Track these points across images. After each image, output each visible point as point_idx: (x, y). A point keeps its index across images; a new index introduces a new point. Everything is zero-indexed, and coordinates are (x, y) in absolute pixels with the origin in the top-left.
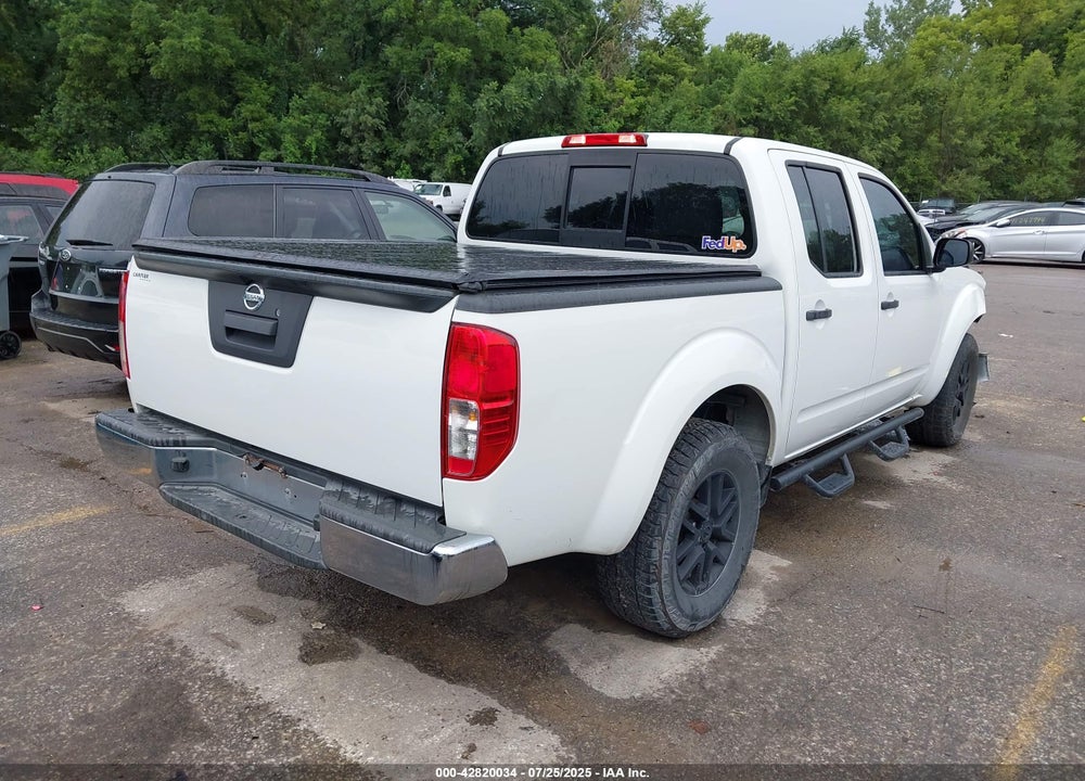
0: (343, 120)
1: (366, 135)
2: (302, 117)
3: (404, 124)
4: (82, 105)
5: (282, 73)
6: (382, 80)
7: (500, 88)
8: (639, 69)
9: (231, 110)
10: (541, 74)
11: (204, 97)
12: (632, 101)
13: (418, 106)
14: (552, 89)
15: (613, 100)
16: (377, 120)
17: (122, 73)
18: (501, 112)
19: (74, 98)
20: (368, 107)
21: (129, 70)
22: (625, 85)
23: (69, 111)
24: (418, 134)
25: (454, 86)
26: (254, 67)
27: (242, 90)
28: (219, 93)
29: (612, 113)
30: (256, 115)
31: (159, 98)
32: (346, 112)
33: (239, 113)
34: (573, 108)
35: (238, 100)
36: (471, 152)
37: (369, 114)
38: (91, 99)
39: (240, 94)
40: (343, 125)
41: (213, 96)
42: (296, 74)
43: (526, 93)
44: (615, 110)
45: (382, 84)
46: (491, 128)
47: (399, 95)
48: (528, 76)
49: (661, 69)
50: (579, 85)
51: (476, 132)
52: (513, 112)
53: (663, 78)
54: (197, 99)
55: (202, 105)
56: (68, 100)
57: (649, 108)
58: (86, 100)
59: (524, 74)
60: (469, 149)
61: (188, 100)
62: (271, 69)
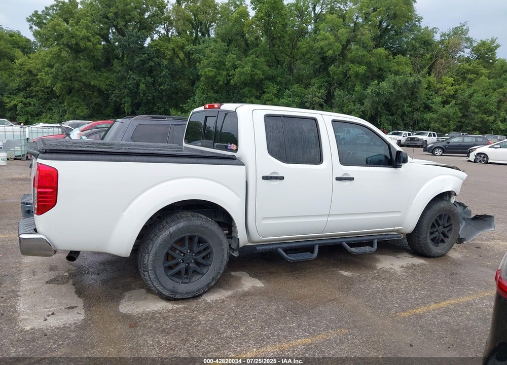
0: (306, 100)
1: (315, 106)
2: (289, 99)
3: (333, 101)
4: (204, 96)
5: (284, 81)
6: (327, 82)
7: (378, 84)
8: (457, 72)
9: (260, 97)
10: (400, 77)
11: (250, 91)
12: (451, 88)
13: (340, 93)
14: (406, 83)
15: (441, 88)
16: (321, 100)
17: (221, 83)
18: (378, 94)
19: (203, 93)
20: (317, 94)
21: (223, 82)
22: (447, 80)
23: (200, 98)
24: (340, 105)
25: (358, 83)
26: (272, 79)
27: (266, 88)
28: (257, 90)
29: (439, 94)
30: (270, 98)
31: (233, 92)
32: (307, 96)
33: (263, 98)
34: (416, 92)
35: (264, 92)
36: (363, 113)
37: (318, 97)
38: (208, 94)
39: (265, 90)
40: (306, 102)
41: (254, 91)
42: (289, 80)
43: (392, 85)
44: (440, 92)
45: (326, 83)
46: (373, 102)
47: (332, 89)
48: (393, 78)
49: (468, 71)
50: (420, 82)
51: (366, 104)
52: (384, 95)
53: (469, 76)
54: (247, 92)
55: (249, 95)
56: (200, 94)
57: (460, 92)
58: (207, 94)
59: (392, 77)
60: (362, 112)
61: (244, 93)
62: (279, 79)
